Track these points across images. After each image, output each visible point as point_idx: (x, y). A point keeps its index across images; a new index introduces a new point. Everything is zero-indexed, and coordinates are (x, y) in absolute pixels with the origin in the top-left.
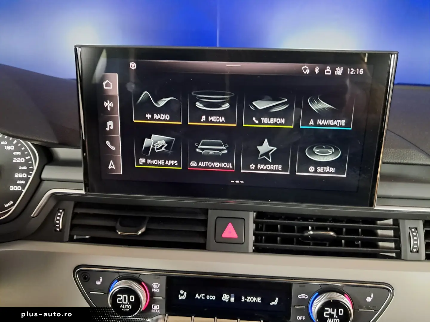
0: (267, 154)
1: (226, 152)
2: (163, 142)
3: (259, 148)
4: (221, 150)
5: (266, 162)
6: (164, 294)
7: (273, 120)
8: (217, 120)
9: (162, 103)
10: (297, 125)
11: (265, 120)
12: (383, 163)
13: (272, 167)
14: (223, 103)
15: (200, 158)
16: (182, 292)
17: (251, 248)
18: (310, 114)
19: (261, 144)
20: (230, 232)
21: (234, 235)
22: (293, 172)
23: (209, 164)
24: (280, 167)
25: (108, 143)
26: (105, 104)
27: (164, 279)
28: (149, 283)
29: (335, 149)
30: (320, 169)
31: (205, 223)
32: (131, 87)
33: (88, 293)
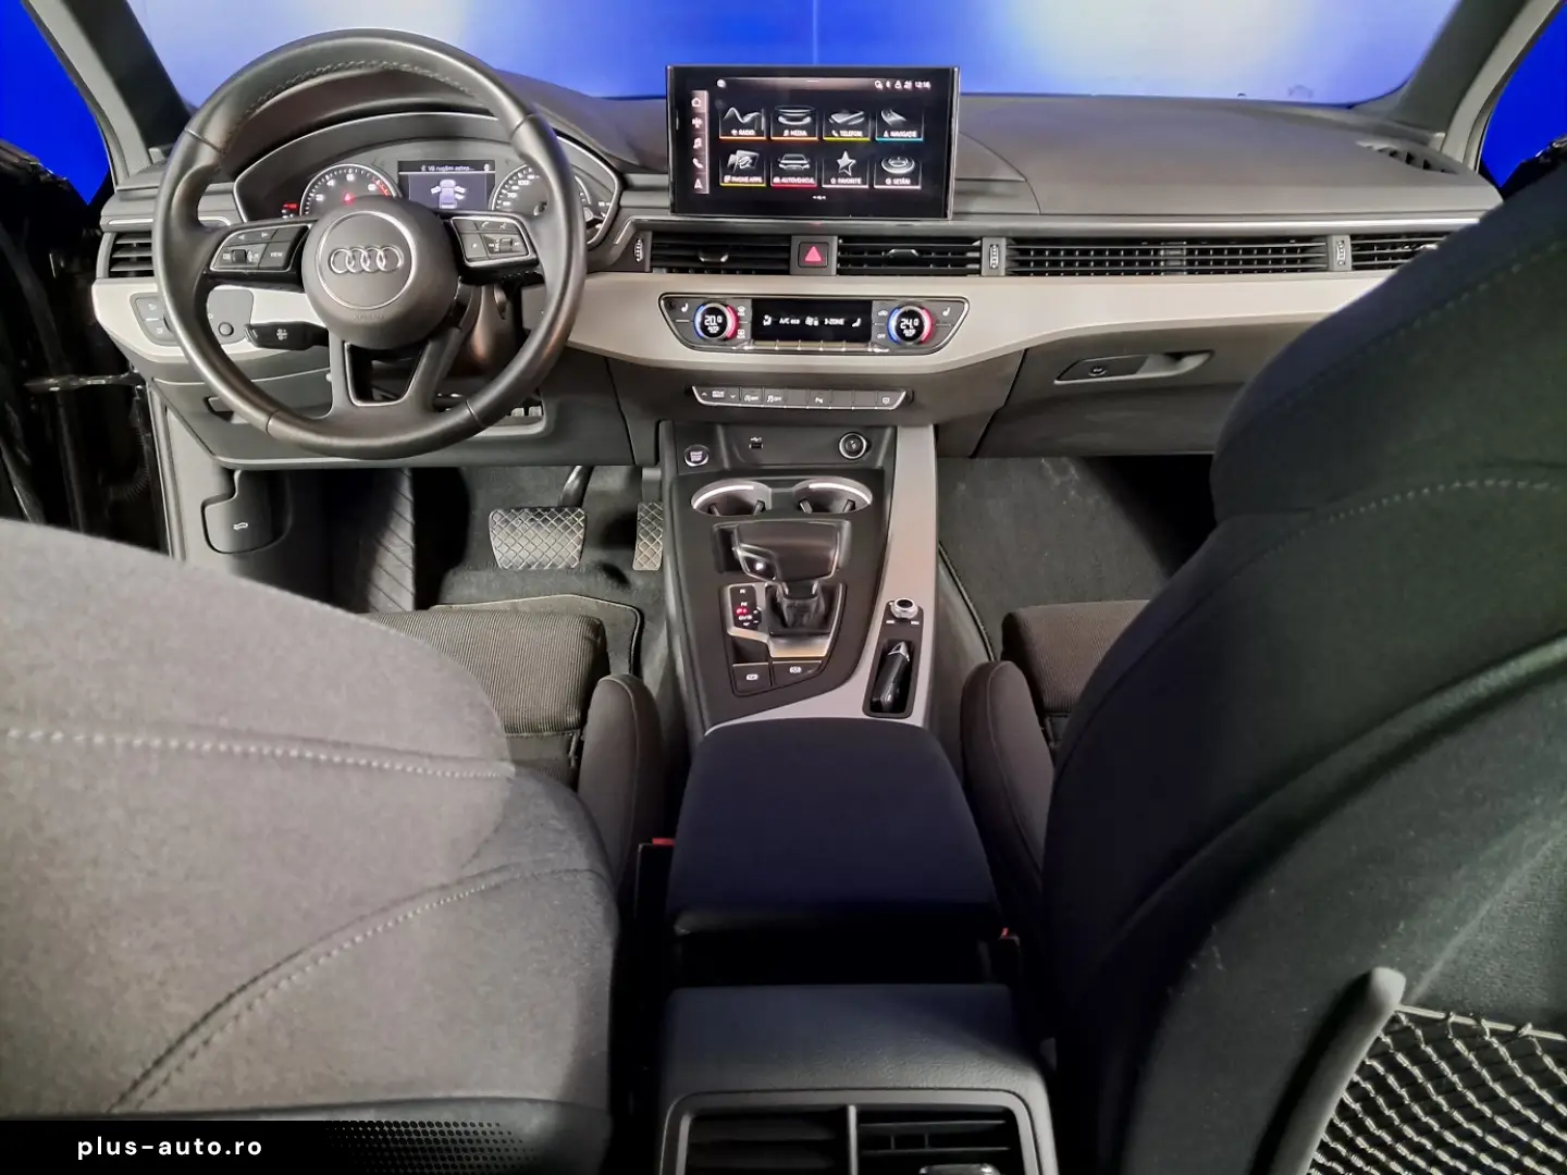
0: (846, 167)
1: (807, 166)
2: (748, 158)
3: (839, 161)
4: (803, 165)
5: (847, 176)
6: (750, 319)
7: (851, 133)
8: (800, 135)
9: (747, 119)
10: (873, 139)
11: (843, 133)
12: (957, 180)
13: (852, 181)
14: (804, 117)
15: (783, 173)
16: (766, 317)
17: (834, 272)
18: (884, 127)
19: (841, 157)
20: (813, 256)
21: (817, 258)
22: (871, 185)
23: (793, 180)
24: (859, 180)
25: (695, 161)
26: (694, 121)
27: (749, 302)
28: (734, 306)
29: (909, 160)
30: (896, 181)
31: (788, 250)
32: (719, 104)
33: (674, 321)
